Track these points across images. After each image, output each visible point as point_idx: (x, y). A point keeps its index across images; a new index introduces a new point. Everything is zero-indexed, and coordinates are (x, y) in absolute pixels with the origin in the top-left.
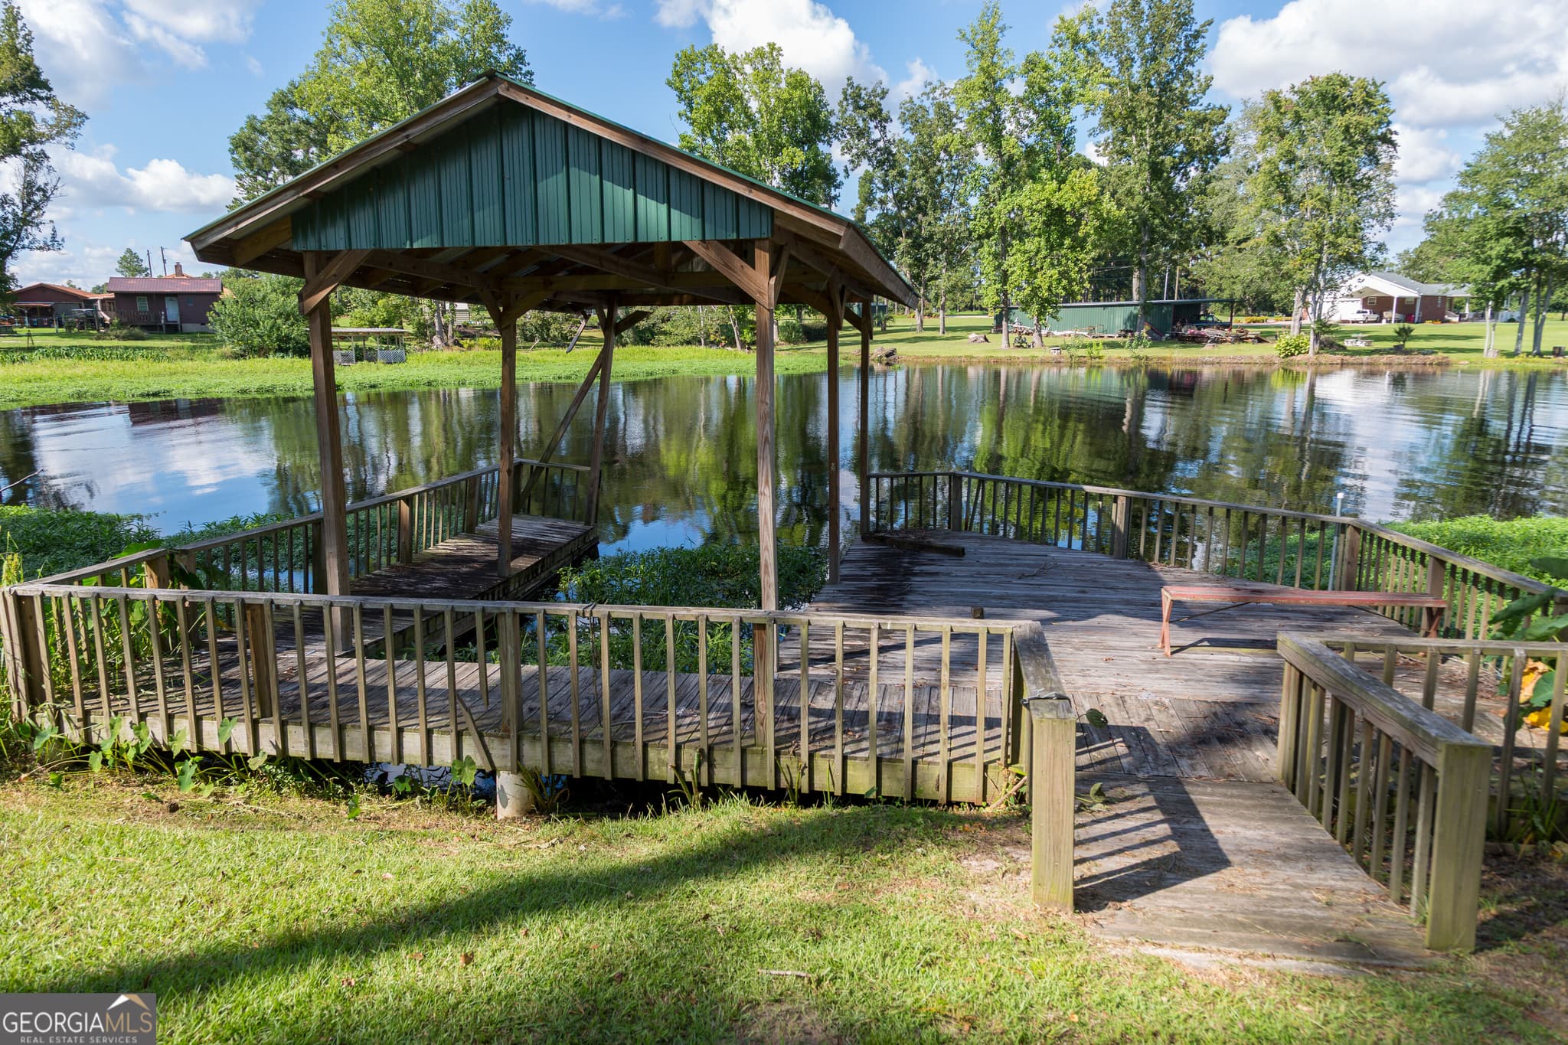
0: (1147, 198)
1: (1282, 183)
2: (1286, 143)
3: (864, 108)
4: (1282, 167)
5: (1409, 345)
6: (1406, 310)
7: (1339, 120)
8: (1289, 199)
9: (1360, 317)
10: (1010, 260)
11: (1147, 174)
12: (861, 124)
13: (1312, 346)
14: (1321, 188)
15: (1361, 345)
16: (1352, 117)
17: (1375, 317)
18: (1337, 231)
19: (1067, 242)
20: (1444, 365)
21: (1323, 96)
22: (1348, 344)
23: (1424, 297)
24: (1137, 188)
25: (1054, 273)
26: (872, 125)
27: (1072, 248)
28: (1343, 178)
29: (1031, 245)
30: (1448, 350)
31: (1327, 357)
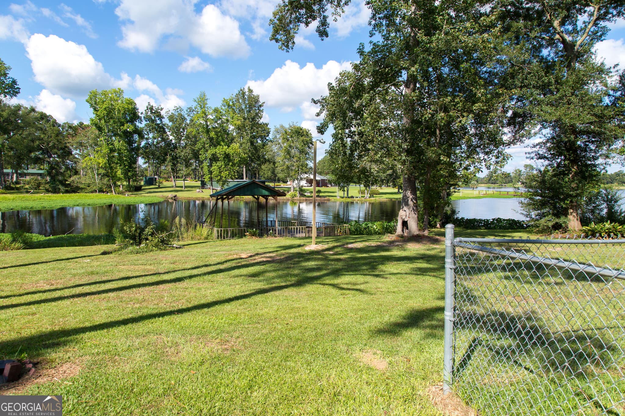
0: (250, 151)
1: (289, 153)
2: (289, 142)
3: (154, 113)
4: (289, 148)
5: (321, 194)
6: (318, 184)
7: (301, 138)
8: (290, 157)
9: (306, 185)
10: (213, 168)
11: (249, 144)
12: (153, 118)
13: (298, 195)
14: (298, 154)
15: (309, 194)
16: (303, 138)
17: (310, 185)
18: (302, 166)
19: (231, 164)
20: (329, 200)
21: (296, 131)
22: (306, 194)
23: (322, 180)
24: (247, 147)
25: (227, 172)
26: (157, 119)
27: (232, 166)
28: (303, 152)
29: (219, 164)
30: (329, 196)
31: (302, 198)
